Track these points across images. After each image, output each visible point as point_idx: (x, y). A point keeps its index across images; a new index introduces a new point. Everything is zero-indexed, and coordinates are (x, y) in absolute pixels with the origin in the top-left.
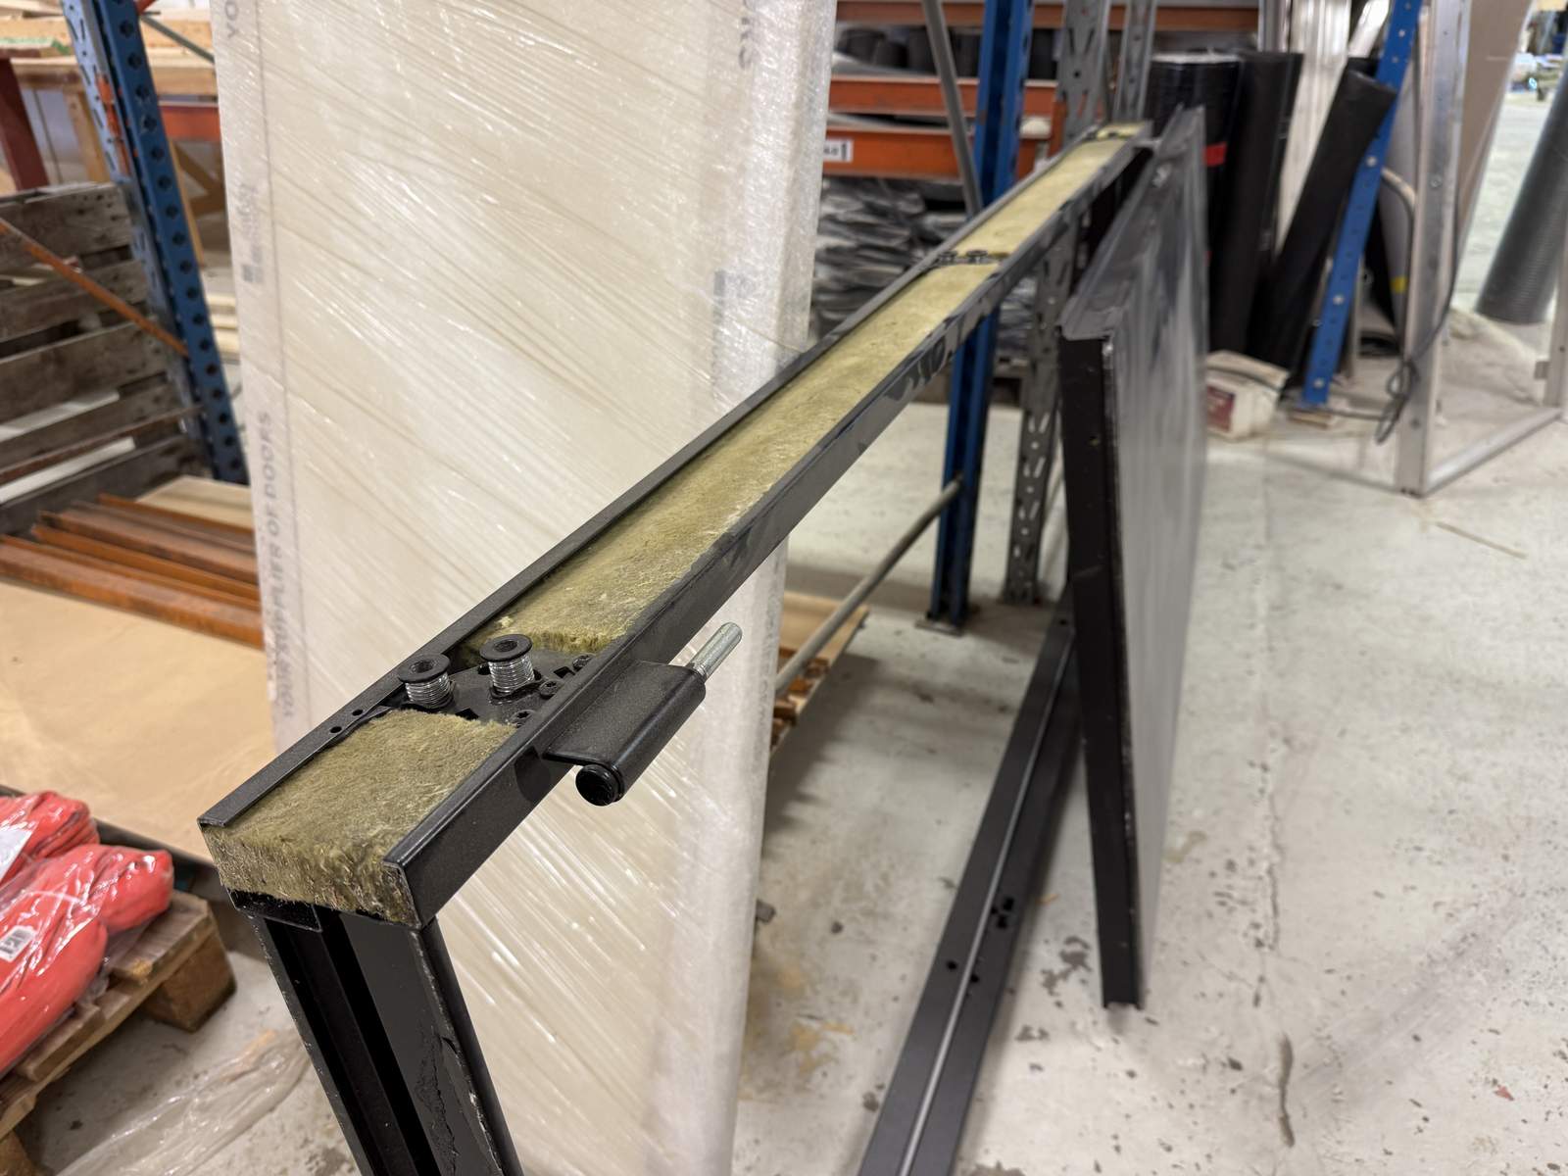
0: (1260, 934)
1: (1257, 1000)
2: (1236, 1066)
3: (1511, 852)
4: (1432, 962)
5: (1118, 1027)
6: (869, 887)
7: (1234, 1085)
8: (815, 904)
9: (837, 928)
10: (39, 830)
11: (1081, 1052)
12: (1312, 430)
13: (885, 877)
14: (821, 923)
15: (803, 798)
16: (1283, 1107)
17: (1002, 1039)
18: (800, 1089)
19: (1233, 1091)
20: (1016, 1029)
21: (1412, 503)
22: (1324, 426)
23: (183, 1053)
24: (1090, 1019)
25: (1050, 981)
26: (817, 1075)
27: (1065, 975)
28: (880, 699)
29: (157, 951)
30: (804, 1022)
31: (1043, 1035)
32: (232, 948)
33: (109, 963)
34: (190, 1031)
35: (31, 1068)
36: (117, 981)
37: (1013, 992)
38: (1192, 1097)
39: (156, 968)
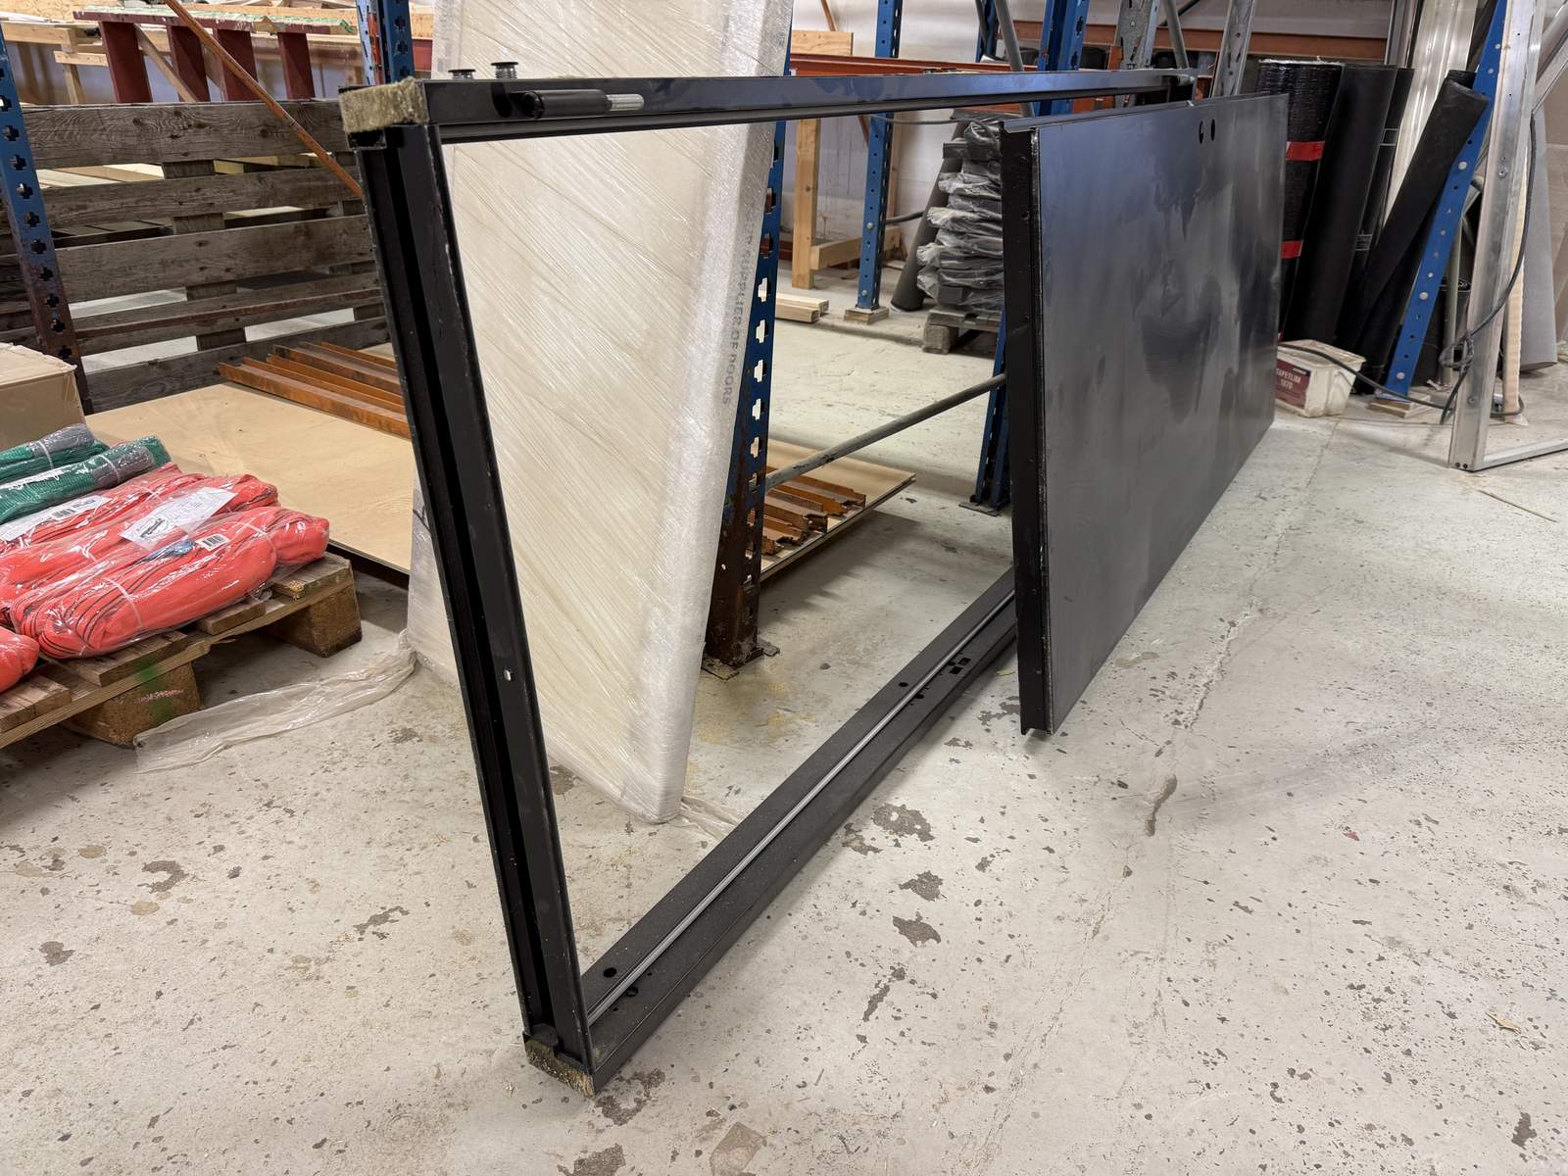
0: (1181, 718)
1: (1159, 753)
2: (1123, 785)
3: (1437, 703)
4: (1327, 754)
5: (1031, 749)
6: (860, 648)
7: (1116, 796)
8: (813, 652)
9: (826, 666)
10: (241, 494)
11: (995, 758)
12: (1389, 417)
13: (875, 646)
14: (816, 662)
15: (825, 594)
16: (1154, 814)
17: (935, 741)
18: (764, 745)
19: (1114, 799)
20: (949, 738)
21: (1463, 475)
22: (1402, 415)
23: (316, 667)
24: (1010, 741)
25: (986, 717)
26: (781, 740)
27: (999, 716)
28: (911, 545)
29: (309, 579)
30: (781, 712)
31: (968, 744)
32: (363, 619)
33: (275, 580)
34: (324, 656)
35: (211, 622)
36: (278, 593)
37: (953, 718)
38: (1077, 797)
39: (307, 591)
